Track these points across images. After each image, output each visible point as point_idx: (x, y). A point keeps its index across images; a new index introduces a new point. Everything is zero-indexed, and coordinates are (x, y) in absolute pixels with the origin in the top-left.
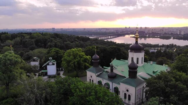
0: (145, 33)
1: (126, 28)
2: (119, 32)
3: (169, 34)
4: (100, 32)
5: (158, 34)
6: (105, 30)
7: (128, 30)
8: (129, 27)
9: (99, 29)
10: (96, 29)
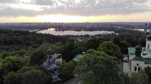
0: (62, 27)
1: (46, 23)
2: (42, 26)
3: (79, 28)
4: (24, 26)
5: (72, 27)
6: (28, 25)
7: (48, 25)
8: (49, 22)
9: (23, 23)
10: (20, 23)
